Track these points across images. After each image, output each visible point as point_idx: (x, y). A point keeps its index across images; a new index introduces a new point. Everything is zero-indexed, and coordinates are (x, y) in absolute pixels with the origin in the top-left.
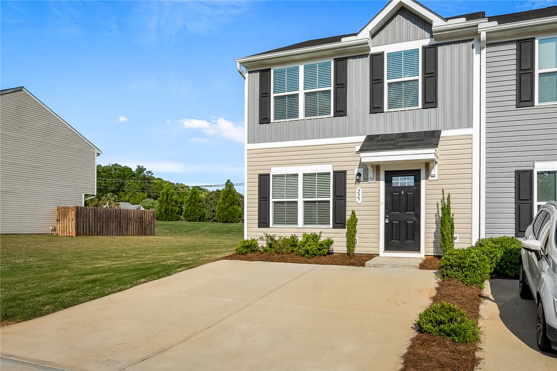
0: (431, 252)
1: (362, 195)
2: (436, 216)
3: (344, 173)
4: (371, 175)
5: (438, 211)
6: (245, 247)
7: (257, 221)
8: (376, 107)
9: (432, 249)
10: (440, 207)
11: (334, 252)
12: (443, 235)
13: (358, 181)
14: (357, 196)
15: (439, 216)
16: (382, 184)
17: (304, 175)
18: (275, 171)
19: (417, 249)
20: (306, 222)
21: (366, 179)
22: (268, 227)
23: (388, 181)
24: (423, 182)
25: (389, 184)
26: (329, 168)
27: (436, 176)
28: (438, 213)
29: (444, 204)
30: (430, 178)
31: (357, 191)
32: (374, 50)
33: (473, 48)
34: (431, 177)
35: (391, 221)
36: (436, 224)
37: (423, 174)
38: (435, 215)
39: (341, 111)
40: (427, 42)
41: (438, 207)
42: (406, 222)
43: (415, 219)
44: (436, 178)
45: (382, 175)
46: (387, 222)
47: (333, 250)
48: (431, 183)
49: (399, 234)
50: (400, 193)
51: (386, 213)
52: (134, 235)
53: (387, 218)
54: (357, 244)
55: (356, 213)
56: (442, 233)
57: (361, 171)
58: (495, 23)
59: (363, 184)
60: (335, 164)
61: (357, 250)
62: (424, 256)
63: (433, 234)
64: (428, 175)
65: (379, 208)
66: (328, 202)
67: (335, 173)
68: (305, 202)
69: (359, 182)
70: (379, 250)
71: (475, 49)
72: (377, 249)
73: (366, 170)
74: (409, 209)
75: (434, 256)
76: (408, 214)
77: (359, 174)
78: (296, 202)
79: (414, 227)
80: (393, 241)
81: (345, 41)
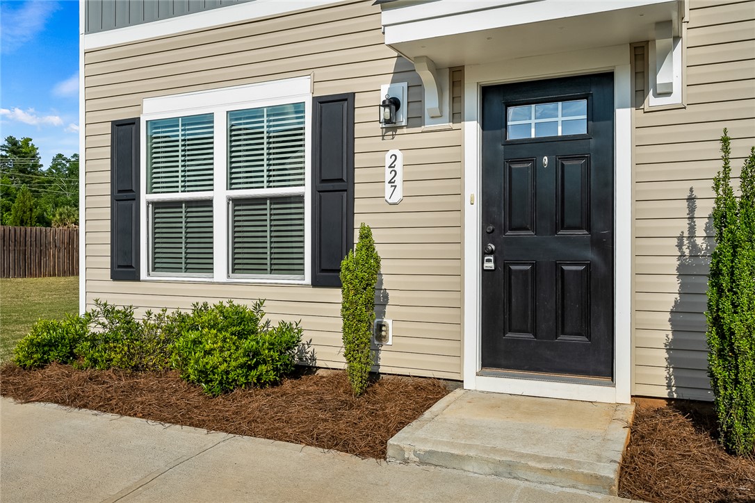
0: (659, 386)
1: (404, 174)
2: (680, 246)
3: (347, 100)
4: (431, 101)
5: (692, 229)
6: (39, 345)
7: (107, 261)
9: (662, 374)
10: (705, 208)
11: (318, 364)
12: (725, 334)
13: (391, 125)
14: (388, 177)
15: (694, 246)
16: (471, 131)
17: (232, 117)
18: (154, 109)
19: (603, 369)
20: (237, 266)
21: (416, 119)
22: (136, 278)
23: (492, 123)
24: (624, 118)
25: (498, 132)
26: (299, 91)
27: (677, 89)
28: (692, 236)
29: (728, 192)
30: (652, 101)
31: (388, 161)
34: (657, 95)
35: (504, 265)
36: (680, 276)
37: (623, 86)
38: (675, 241)
41: (692, 209)
42: (557, 266)
43: (591, 255)
44: (675, 99)
45: (472, 101)
46: (490, 265)
47: (313, 359)
48: (654, 118)
49: (535, 311)
50: (536, 163)
51: (487, 235)
52: (54, 275)
53: (491, 253)
54: (390, 342)
55: (376, 236)
56: (717, 321)
57: (401, 91)
59: (408, 137)
60: (320, 74)
61: (390, 361)
62: (628, 400)
63: (668, 316)
64: (641, 88)
65: (462, 219)
66: (300, 199)
67: (320, 102)
68: (236, 202)
69: (395, 129)
70: (461, 366)
72: (456, 360)
73: (416, 87)
74: (568, 221)
75: (669, 400)
76: (566, 240)
77: (394, 103)
78: (208, 203)
79: (588, 287)
80: (509, 335)
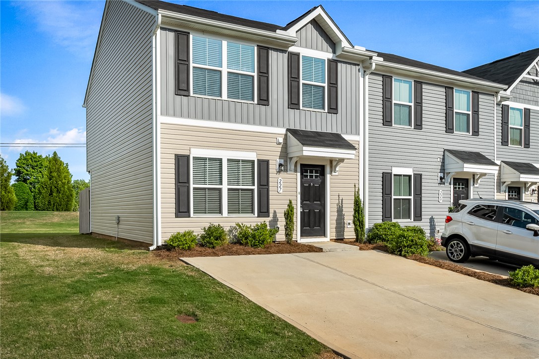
0: (334, 236)
1: (283, 185)
3: (267, 162)
7: (174, 210)
8: (293, 104)
9: (335, 234)
13: (279, 171)
14: (279, 185)
16: (299, 175)
17: (229, 160)
18: (195, 153)
19: (324, 234)
20: (230, 211)
21: (286, 171)
22: (189, 216)
24: (328, 176)
26: (252, 156)
27: (337, 172)
28: (339, 203)
30: (334, 173)
31: (279, 181)
32: (292, 49)
33: (359, 72)
35: (303, 210)
36: (337, 212)
37: (328, 169)
38: (336, 205)
39: (264, 100)
40: (330, 56)
41: (339, 198)
42: (314, 210)
44: (337, 174)
45: (299, 168)
46: (301, 210)
48: (333, 177)
49: (309, 222)
50: (310, 185)
53: (301, 207)
57: (282, 162)
58: (381, 59)
59: (283, 174)
60: (259, 152)
62: (329, 240)
64: (331, 170)
65: (297, 198)
66: (253, 190)
67: (260, 161)
68: (229, 189)
70: (297, 237)
71: (360, 73)
72: (296, 235)
73: (285, 161)
74: (316, 200)
76: (315, 204)
77: (281, 165)
78: (220, 190)
79: (320, 215)
80: (305, 228)
81: (279, 33)
